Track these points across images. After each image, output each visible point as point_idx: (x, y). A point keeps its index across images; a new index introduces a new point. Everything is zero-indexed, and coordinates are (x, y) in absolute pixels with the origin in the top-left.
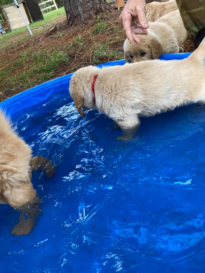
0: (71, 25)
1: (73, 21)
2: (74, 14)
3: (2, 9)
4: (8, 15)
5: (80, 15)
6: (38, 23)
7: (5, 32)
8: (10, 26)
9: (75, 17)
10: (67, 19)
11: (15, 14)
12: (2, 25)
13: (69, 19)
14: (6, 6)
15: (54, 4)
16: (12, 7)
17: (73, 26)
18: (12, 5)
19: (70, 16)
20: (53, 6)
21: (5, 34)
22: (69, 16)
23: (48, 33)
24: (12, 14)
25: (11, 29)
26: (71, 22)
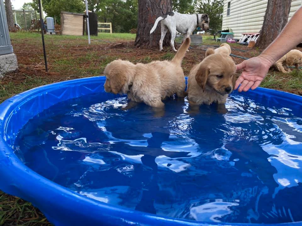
0: (138, 47)
1: (141, 44)
2: (144, 39)
3: (62, 14)
4: (65, 21)
5: (149, 42)
6: (94, 37)
7: (55, 34)
8: (62, 30)
9: (144, 42)
10: (136, 41)
11: (72, 22)
12: (55, 27)
13: (137, 41)
14: (67, 12)
15: (110, 28)
16: (72, 16)
17: (139, 48)
18: (72, 14)
19: (140, 40)
20: (108, 29)
21: (54, 35)
22: (138, 39)
23: (113, 46)
24: (69, 21)
25: (62, 33)
26: (138, 45)
